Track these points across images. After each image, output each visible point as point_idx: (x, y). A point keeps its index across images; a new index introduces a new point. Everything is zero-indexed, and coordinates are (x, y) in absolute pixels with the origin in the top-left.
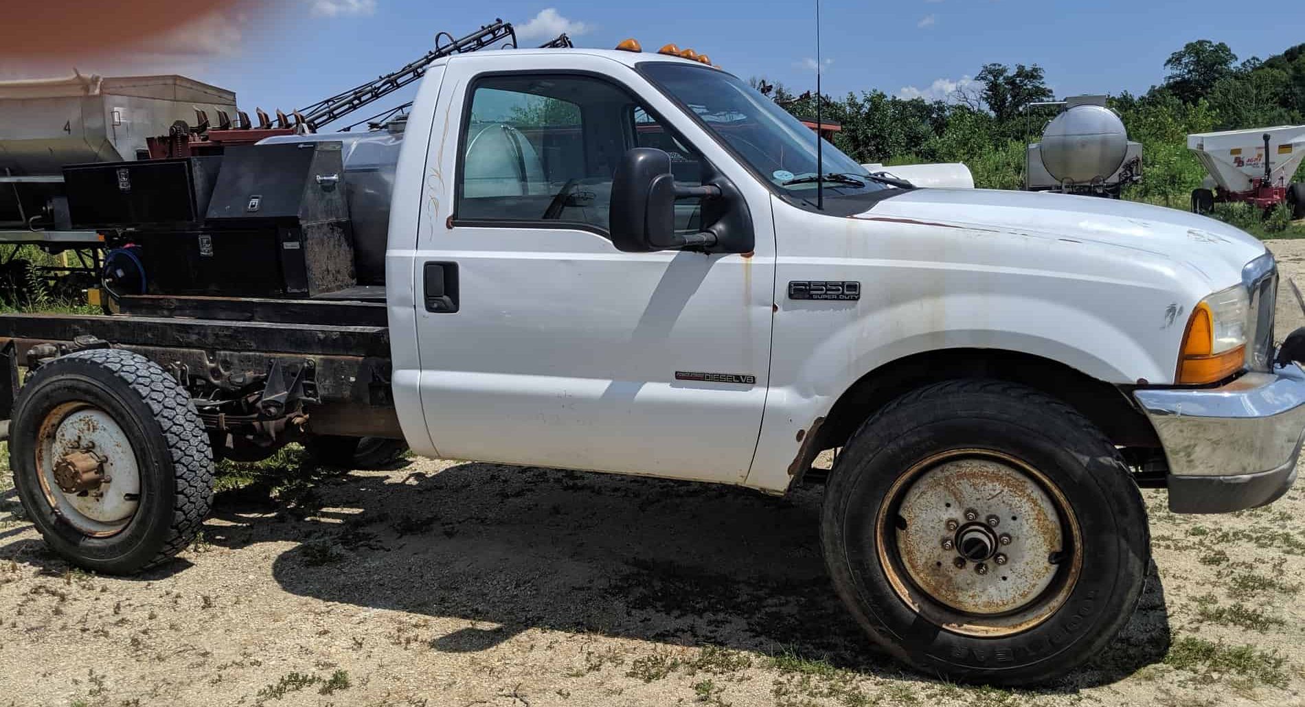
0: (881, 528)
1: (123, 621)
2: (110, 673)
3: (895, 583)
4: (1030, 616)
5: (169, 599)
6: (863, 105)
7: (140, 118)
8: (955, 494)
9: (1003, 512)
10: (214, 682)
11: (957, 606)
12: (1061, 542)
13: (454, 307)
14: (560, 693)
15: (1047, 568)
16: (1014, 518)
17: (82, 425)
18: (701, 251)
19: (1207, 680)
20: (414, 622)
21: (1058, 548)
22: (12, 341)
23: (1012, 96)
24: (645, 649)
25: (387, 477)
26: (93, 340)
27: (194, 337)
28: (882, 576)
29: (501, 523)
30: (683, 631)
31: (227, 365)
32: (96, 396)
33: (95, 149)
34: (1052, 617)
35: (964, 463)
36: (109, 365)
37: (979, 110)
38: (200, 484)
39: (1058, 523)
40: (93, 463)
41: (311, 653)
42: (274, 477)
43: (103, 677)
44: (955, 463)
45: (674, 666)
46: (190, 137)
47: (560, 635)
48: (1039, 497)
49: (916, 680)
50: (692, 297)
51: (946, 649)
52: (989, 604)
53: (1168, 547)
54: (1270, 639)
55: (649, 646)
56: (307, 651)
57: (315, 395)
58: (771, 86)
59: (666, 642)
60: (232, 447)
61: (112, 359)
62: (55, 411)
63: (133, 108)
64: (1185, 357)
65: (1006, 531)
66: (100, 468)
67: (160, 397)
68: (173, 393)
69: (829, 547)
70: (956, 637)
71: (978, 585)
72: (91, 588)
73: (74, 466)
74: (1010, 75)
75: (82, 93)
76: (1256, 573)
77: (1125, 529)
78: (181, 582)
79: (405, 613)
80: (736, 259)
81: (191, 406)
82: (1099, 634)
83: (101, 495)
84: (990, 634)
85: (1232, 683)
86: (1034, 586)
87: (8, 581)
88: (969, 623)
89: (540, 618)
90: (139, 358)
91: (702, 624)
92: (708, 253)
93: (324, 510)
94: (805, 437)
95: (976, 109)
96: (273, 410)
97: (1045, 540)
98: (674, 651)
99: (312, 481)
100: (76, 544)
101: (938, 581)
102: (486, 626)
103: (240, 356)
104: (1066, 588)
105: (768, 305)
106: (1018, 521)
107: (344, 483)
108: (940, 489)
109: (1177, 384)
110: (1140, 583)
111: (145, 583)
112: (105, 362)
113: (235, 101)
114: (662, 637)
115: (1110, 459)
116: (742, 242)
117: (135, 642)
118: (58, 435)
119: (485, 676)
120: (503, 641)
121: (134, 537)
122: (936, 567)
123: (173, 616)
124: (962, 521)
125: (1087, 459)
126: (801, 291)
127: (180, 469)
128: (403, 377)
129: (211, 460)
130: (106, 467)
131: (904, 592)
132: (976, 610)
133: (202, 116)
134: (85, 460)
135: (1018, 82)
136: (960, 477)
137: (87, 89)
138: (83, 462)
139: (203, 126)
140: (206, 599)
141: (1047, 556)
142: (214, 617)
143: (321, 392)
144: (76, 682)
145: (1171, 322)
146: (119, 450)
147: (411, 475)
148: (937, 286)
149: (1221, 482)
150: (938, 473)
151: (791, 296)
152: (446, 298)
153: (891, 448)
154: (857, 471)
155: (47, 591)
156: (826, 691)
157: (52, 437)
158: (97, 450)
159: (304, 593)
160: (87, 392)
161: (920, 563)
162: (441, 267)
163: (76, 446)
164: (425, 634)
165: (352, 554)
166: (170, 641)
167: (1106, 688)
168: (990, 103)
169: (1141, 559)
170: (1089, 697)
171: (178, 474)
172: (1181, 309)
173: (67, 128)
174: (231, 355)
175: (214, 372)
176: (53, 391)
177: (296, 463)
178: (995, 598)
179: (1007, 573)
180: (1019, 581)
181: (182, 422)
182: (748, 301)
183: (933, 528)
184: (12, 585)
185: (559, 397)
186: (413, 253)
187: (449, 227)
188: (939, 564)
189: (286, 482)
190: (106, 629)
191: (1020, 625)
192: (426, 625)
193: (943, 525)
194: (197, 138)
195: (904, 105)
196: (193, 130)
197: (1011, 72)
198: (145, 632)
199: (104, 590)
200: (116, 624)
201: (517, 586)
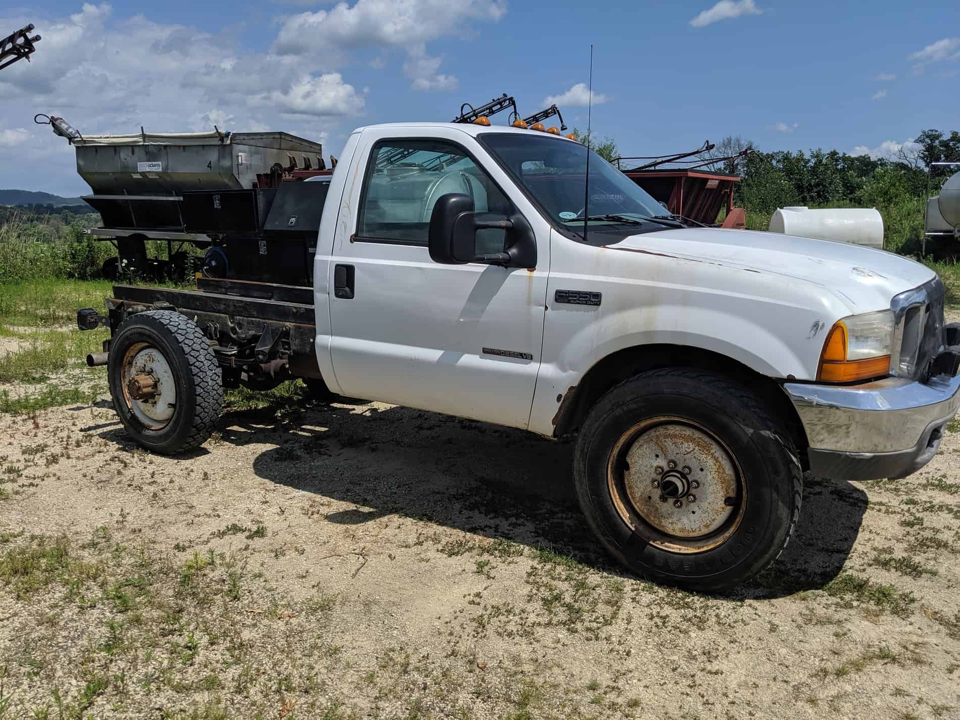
0: (611, 468)
1: (154, 482)
2: (133, 513)
3: (620, 508)
4: (711, 542)
5: (185, 472)
6: (809, 160)
7: (256, 161)
8: (662, 449)
9: (694, 464)
10: (188, 524)
11: (661, 529)
12: (735, 489)
13: (350, 295)
14: (390, 556)
15: (723, 508)
16: (702, 470)
17: (146, 358)
18: (502, 266)
19: (849, 606)
20: (322, 502)
21: (732, 494)
22: (122, 302)
23: (945, 156)
24: (458, 535)
25: (354, 409)
26: (166, 304)
27: (222, 307)
28: (611, 503)
29: (410, 446)
30: (490, 527)
31: (240, 325)
32: (153, 339)
33: (226, 181)
34: (723, 543)
35: (670, 427)
36: (162, 321)
37: (916, 166)
38: (211, 401)
39: (733, 477)
40: (150, 381)
41: (252, 513)
42: (280, 402)
43: (128, 514)
44: (665, 426)
45: (471, 549)
46: (284, 175)
47: (409, 521)
48: (720, 456)
49: (630, 578)
50: (495, 297)
51: (651, 558)
52: (682, 530)
53: (879, 510)
54: (919, 583)
55: (461, 534)
56: (249, 512)
57: (289, 349)
58: (714, 145)
59: (475, 533)
60: (247, 379)
61: (165, 317)
62: (132, 347)
63: (251, 154)
64: (823, 361)
65: (696, 478)
66: (155, 386)
67: (191, 343)
68: (199, 341)
69: (577, 478)
70: (659, 551)
71: (675, 515)
72: (144, 461)
73: (138, 383)
74: (945, 139)
75: (219, 143)
76: (939, 536)
77: (777, 486)
78: (198, 464)
79: (320, 496)
80: (523, 272)
81: (211, 350)
82: (756, 560)
83: (155, 403)
84: (682, 552)
85: (867, 611)
86: (714, 520)
87: (99, 452)
88: (669, 542)
89: (402, 509)
90: (184, 317)
91: (504, 525)
92: (506, 267)
93: (304, 427)
94: (562, 399)
95: (913, 165)
96: (261, 357)
97: (722, 488)
98: (477, 539)
99: (305, 408)
100: (139, 432)
101: (649, 509)
102: (366, 509)
103: (248, 321)
104: (735, 524)
105: (541, 305)
106: (704, 473)
107: (325, 411)
108: (652, 444)
109: (818, 380)
110: (788, 525)
111: (176, 461)
112: (161, 318)
113: (321, 150)
114: (473, 530)
115: (768, 432)
116: (528, 260)
117: (155, 495)
118: (134, 363)
119: (349, 540)
120: (370, 520)
121: (173, 430)
122: (648, 499)
123: (183, 482)
124: (666, 469)
125: (751, 431)
126: (563, 297)
127: (199, 390)
128: (322, 340)
129: (220, 386)
130: (158, 384)
131: (625, 515)
132: (674, 533)
133: (293, 161)
134: (146, 379)
135: (951, 145)
136: (666, 436)
137: (222, 140)
138: (144, 381)
139: (293, 166)
140: (206, 474)
141: (723, 499)
142: (207, 485)
143: (293, 347)
144: (111, 515)
145: (816, 333)
146: (166, 375)
147: (369, 409)
148: (652, 298)
149: (847, 456)
150: (652, 433)
151: (556, 300)
152: (347, 289)
153: (618, 411)
154: (597, 425)
155: (119, 460)
156: (564, 577)
157: (130, 363)
158: (154, 374)
159: (265, 477)
160: (149, 336)
161: (638, 495)
162: (345, 268)
163: (143, 371)
164: (325, 510)
165: (307, 456)
166: (175, 496)
167: (766, 601)
168: (926, 161)
169: (789, 509)
170: (750, 605)
171: (197, 393)
172: (823, 325)
173: (209, 166)
174: (242, 320)
175: (233, 329)
176: (131, 335)
177: (300, 395)
178: (687, 526)
179: (696, 509)
180: (704, 515)
181: (203, 360)
182: (529, 303)
183: (647, 471)
184: (102, 454)
185: (411, 360)
186: (330, 258)
187: (351, 242)
188: (650, 498)
189: (287, 406)
190: (143, 486)
191: (703, 547)
192: (329, 505)
193: (653, 470)
194: (287, 175)
195: (853, 160)
196: (285, 170)
197: (946, 137)
198: (163, 490)
199: (151, 463)
200: (149, 484)
201: (399, 486)
